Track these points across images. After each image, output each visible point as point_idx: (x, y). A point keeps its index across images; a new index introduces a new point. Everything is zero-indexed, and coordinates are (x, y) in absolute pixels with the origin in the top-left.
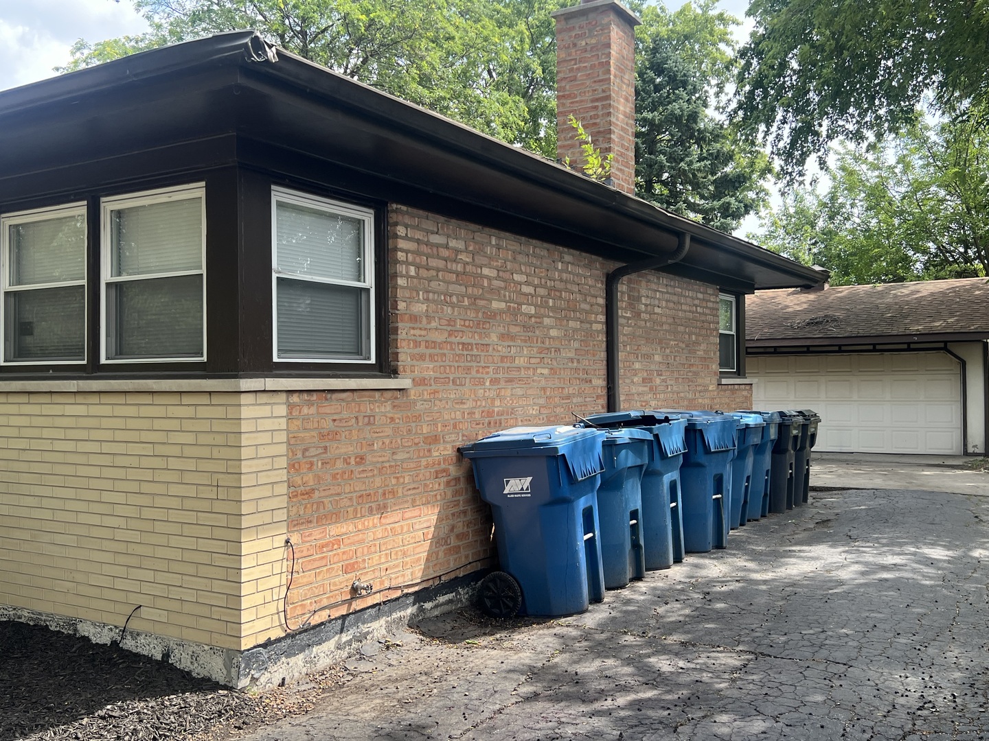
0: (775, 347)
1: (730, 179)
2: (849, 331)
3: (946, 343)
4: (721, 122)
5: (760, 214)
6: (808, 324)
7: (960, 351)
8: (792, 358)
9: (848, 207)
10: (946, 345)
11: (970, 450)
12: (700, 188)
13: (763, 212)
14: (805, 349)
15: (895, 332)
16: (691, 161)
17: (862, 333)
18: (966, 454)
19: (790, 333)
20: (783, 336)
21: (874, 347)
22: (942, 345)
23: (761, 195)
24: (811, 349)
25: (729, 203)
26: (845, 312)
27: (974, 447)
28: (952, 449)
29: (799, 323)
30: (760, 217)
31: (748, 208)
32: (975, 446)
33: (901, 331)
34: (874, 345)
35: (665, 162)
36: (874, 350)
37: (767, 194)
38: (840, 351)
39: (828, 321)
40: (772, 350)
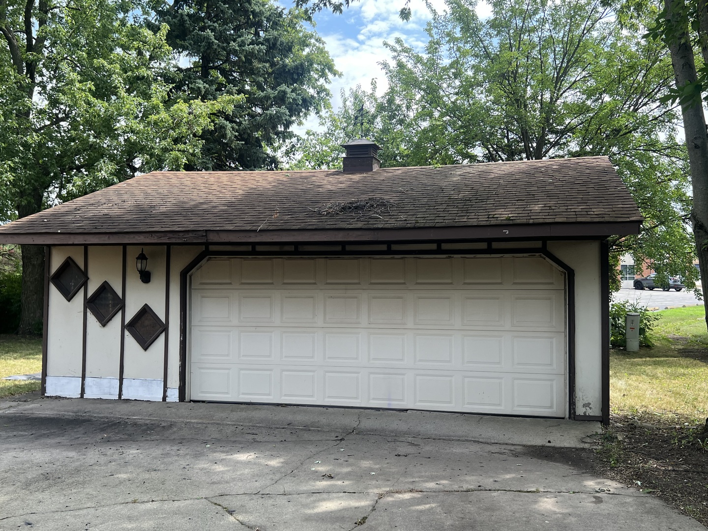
0: (296, 244)
1: (289, 70)
2: (401, 219)
3: (544, 239)
4: (280, 10)
5: (321, 113)
6: (344, 209)
7: (566, 254)
8: (321, 261)
9: (404, 109)
10: (544, 245)
11: (580, 411)
12: (254, 74)
13: (323, 113)
14: (339, 248)
15: (474, 222)
16: (243, 42)
17: (422, 223)
18: (573, 415)
19: (314, 222)
20: (302, 226)
21: (439, 246)
22: (539, 244)
23: (322, 95)
24: (348, 248)
25: (285, 92)
26: (398, 194)
27: (585, 405)
28: (551, 407)
29: (330, 208)
30: (320, 117)
31: (307, 103)
32: (587, 405)
33: (482, 219)
34: (439, 242)
35: (213, 38)
36: (439, 251)
37: (327, 95)
38: (389, 252)
39: (372, 206)
40: (292, 248)
